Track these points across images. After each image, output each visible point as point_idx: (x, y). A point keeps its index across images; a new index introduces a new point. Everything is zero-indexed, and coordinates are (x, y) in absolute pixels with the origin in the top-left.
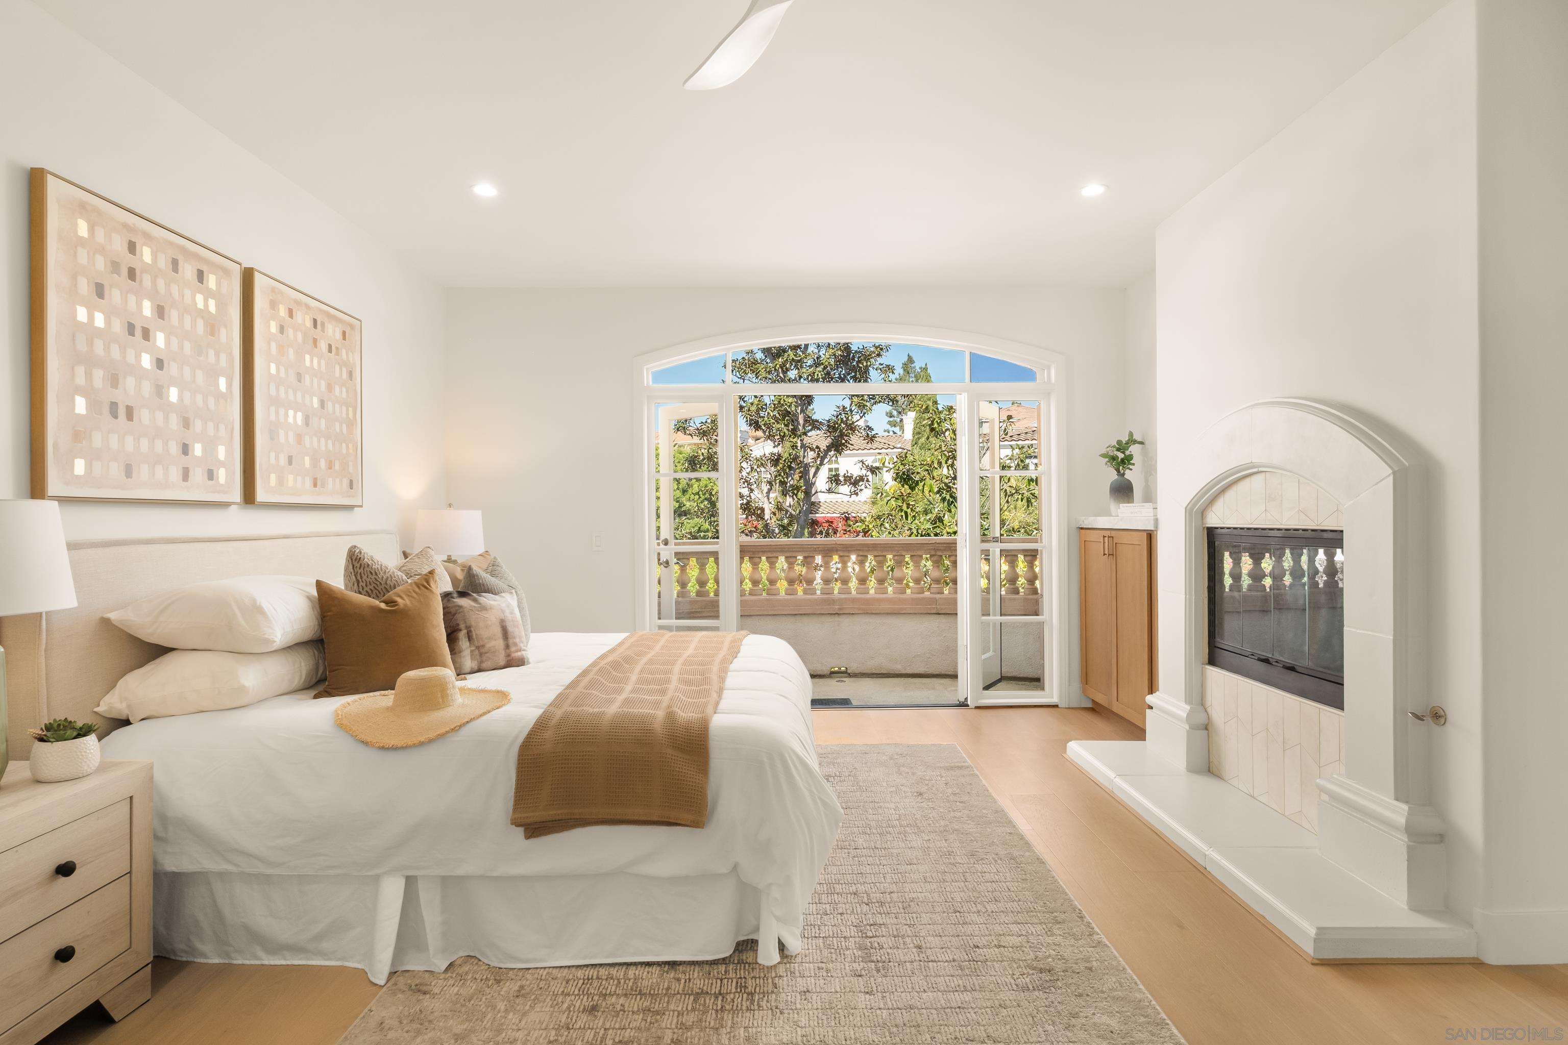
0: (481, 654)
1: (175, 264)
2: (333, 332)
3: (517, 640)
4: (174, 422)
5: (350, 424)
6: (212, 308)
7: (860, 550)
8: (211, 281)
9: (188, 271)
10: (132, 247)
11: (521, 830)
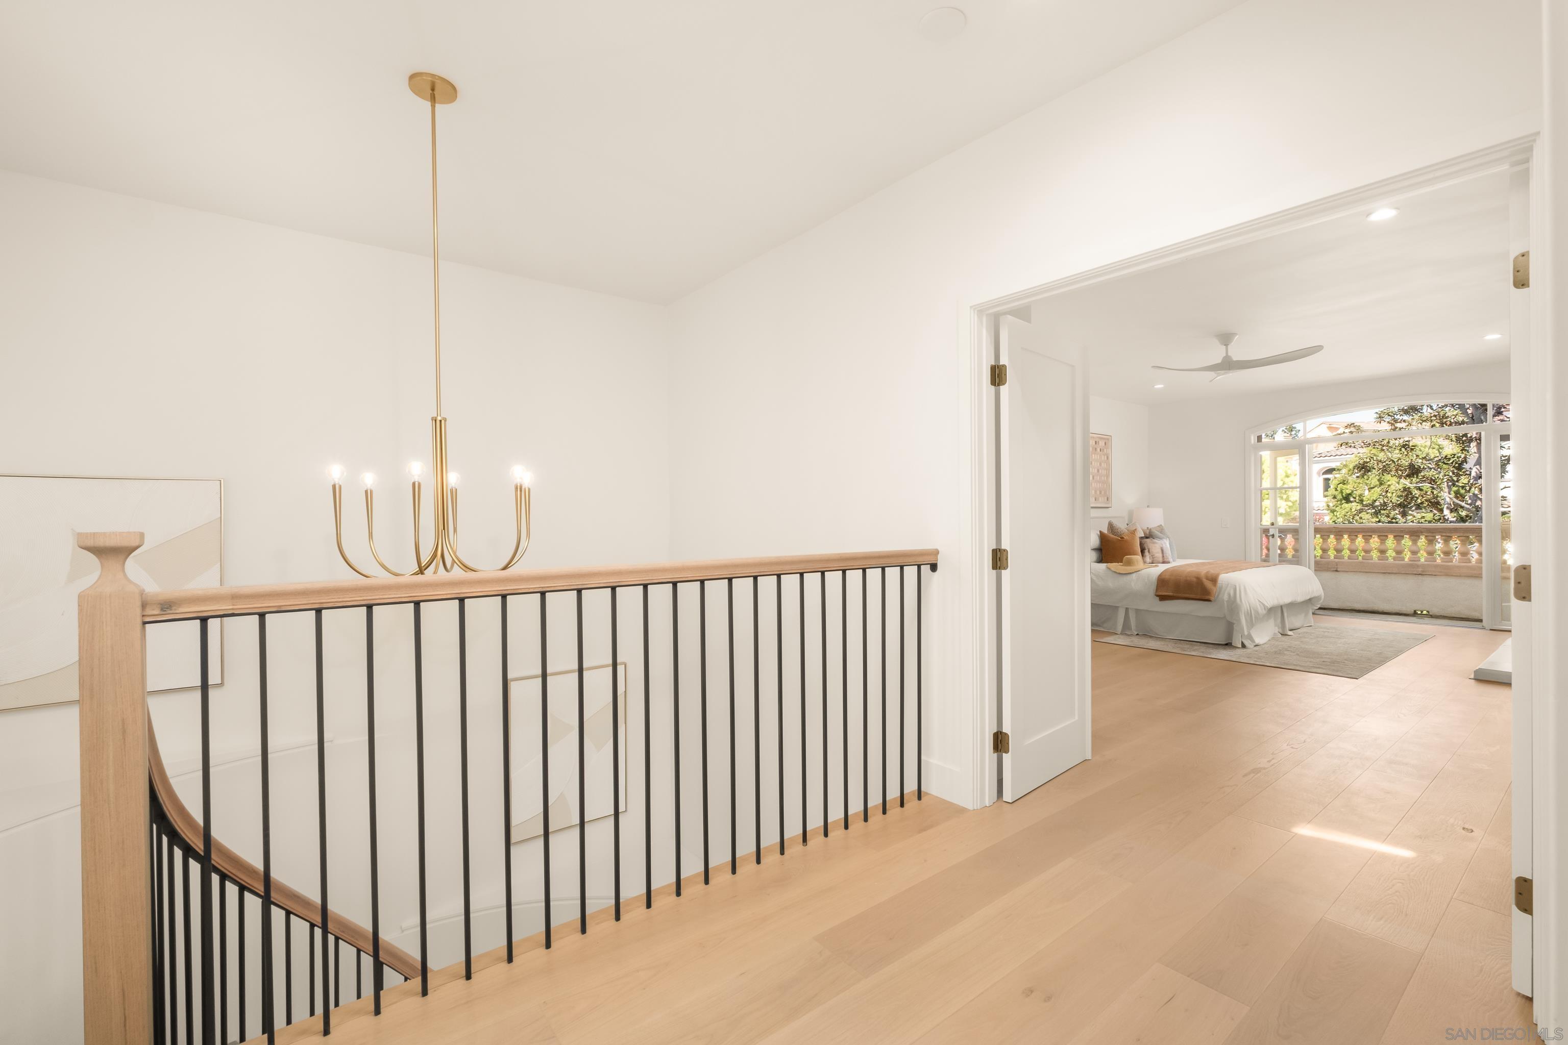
0: (1153, 558)
2: (1102, 443)
3: (1167, 555)
5: (1107, 476)
7: (1443, 532)
11: (1158, 598)
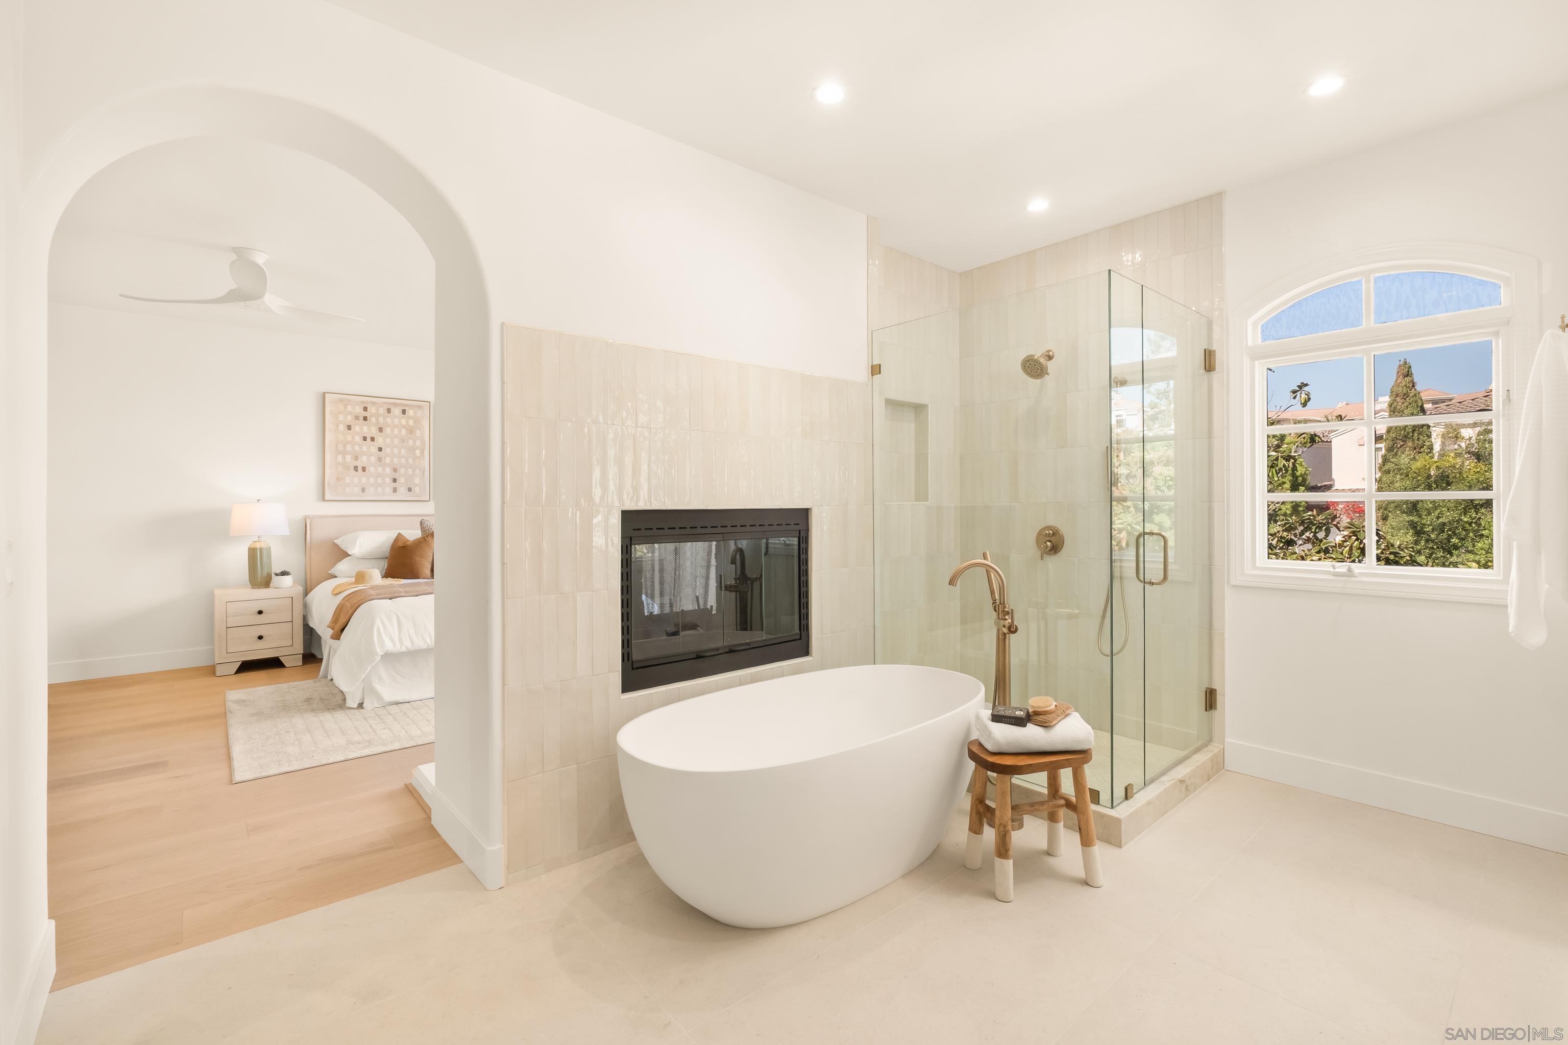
1: (389, 411)
4: (388, 470)
6: (411, 422)
8: (410, 412)
9: (397, 411)
10: (365, 409)
